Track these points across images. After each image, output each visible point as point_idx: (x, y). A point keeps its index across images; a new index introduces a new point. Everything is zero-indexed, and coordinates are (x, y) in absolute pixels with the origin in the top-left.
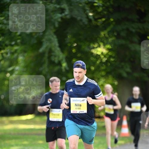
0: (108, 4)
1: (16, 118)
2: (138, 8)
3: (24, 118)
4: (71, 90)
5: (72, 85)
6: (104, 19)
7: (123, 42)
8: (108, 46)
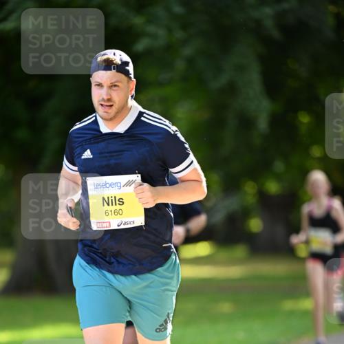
4: (87, 154)
5: (89, 136)
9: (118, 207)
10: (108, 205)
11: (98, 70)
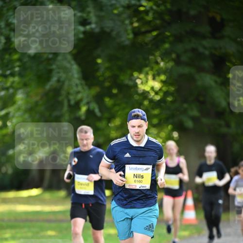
0: (162, 8)
1: (11, 194)
2: (211, 15)
3: (25, 194)
4: (128, 155)
6: (155, 33)
7: (186, 70)
8: (163, 77)
9: (141, 179)
10: (136, 177)
11: (132, 119)
